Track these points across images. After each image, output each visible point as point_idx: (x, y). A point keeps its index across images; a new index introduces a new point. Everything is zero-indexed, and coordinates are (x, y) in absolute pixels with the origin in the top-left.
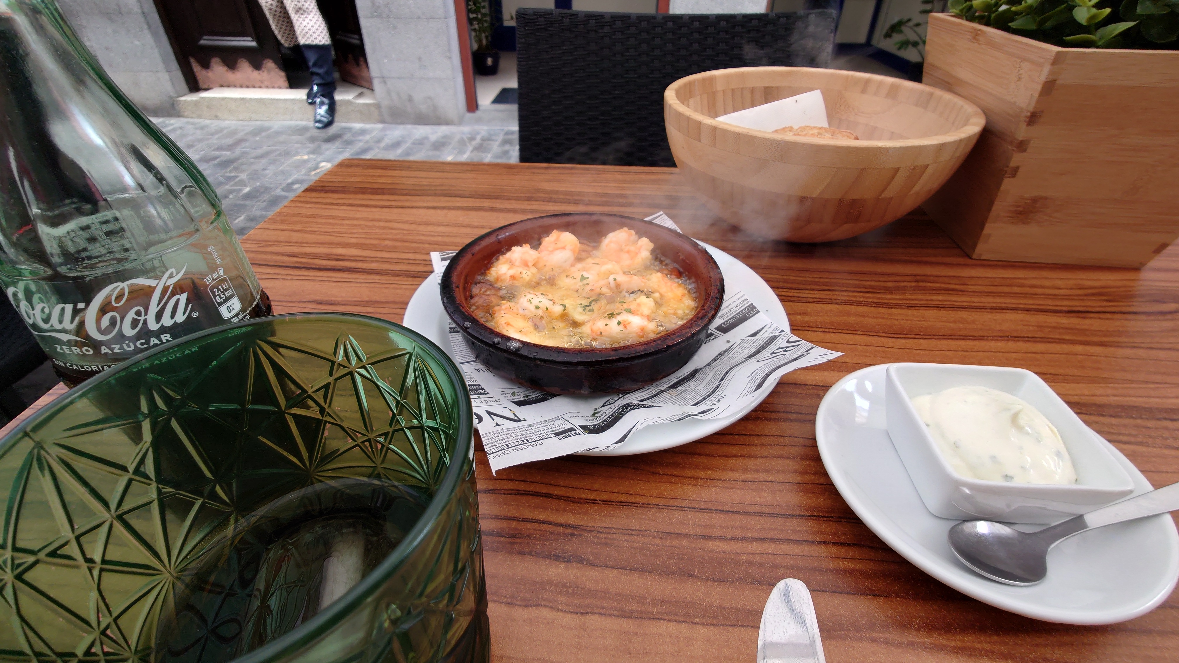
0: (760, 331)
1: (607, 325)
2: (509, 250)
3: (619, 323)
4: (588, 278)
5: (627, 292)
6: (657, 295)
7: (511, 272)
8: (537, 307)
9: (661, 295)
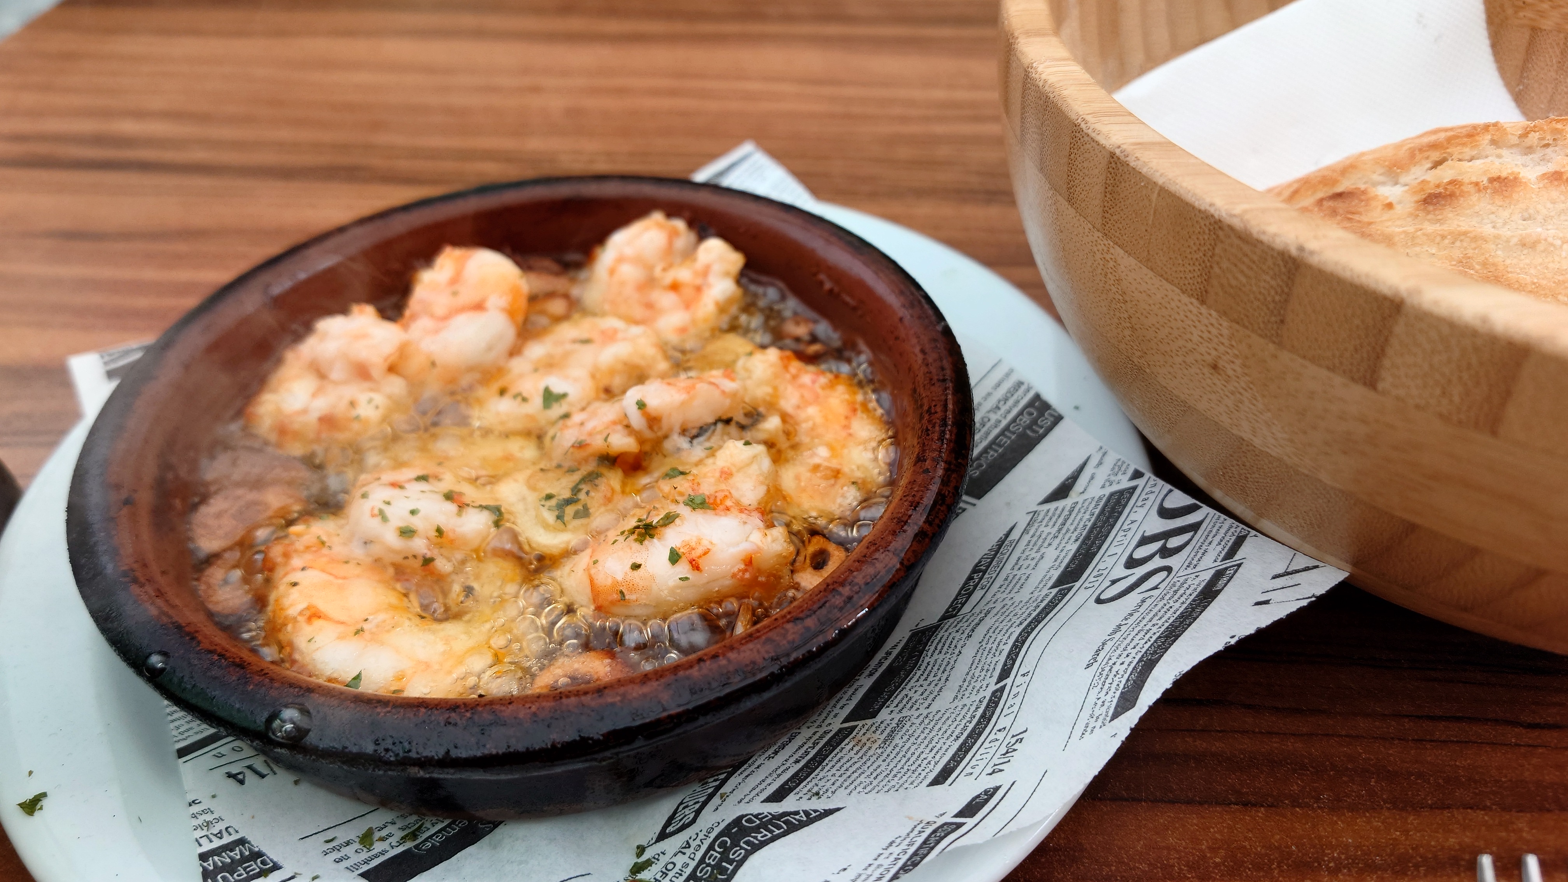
0: (1074, 478)
1: (636, 567)
2: (308, 328)
3: (675, 557)
4: (564, 396)
5: (684, 432)
6: (772, 423)
7: (321, 405)
8: (406, 533)
9: (785, 417)
